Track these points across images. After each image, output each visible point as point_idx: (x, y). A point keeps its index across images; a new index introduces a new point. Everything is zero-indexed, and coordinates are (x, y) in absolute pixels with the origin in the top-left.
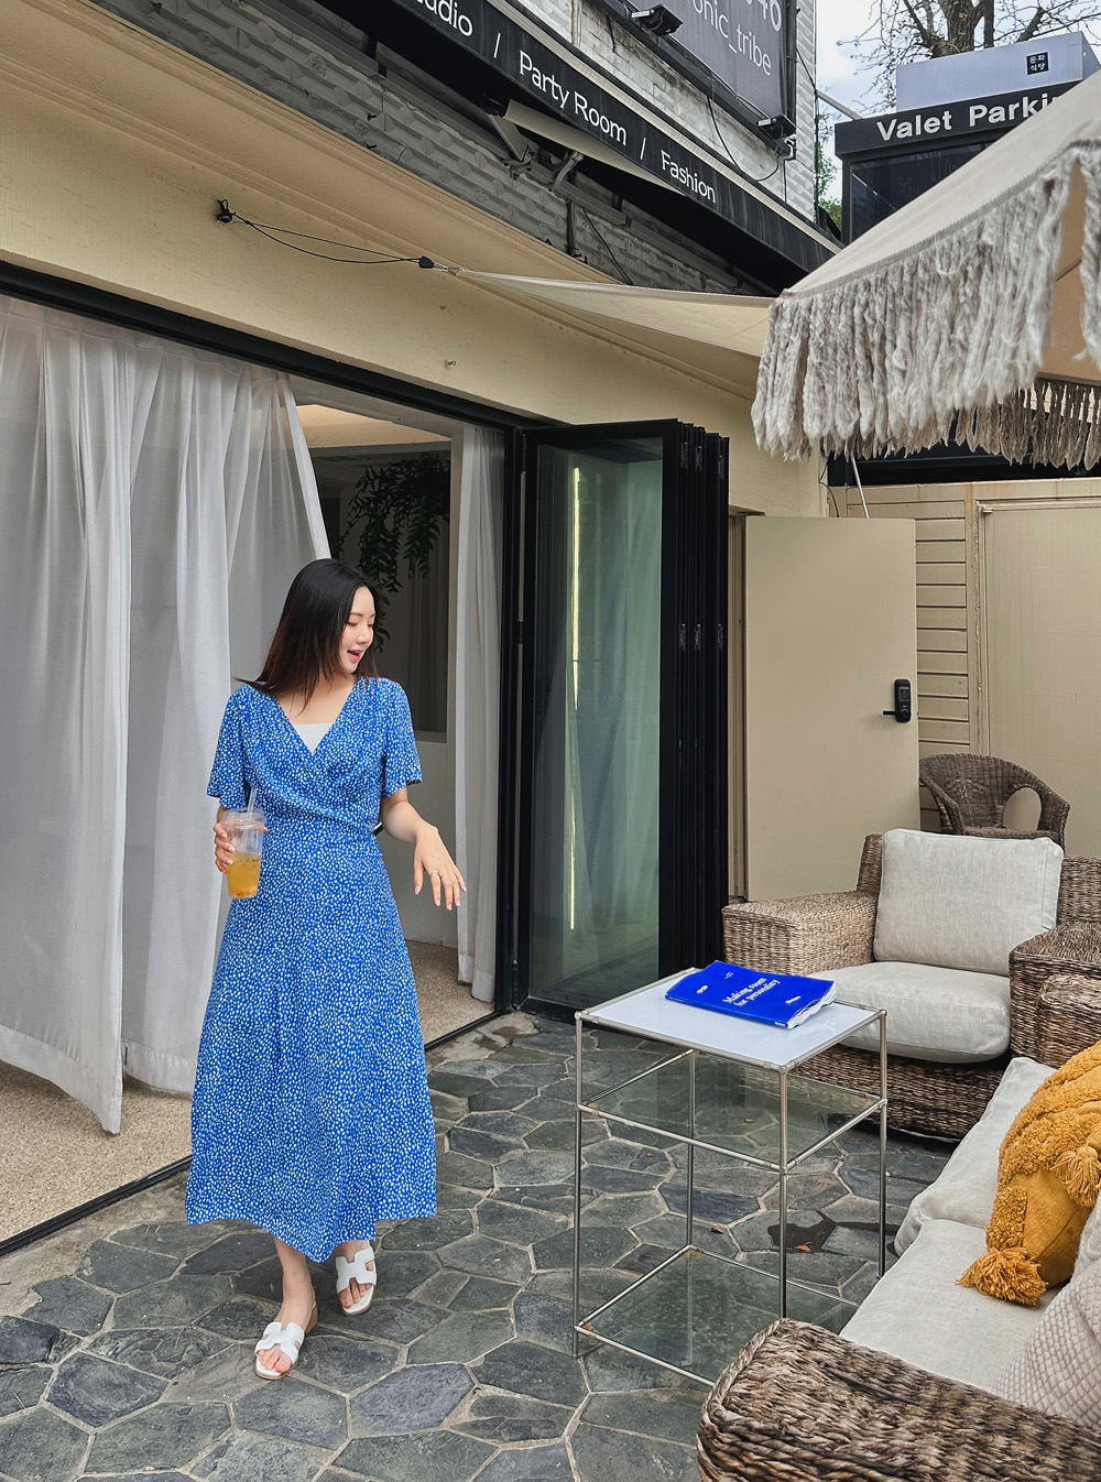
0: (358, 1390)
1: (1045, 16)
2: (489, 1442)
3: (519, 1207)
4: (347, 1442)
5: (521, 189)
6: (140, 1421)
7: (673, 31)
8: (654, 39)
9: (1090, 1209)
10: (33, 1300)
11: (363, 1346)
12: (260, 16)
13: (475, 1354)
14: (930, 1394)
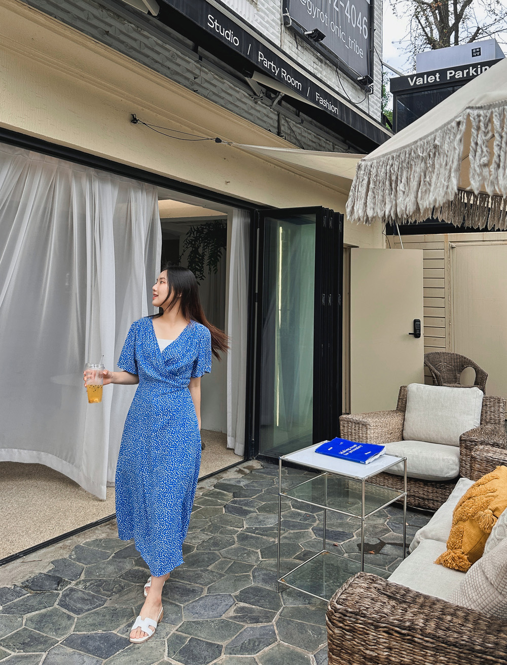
0: (187, 603)
1: (480, 31)
2: (241, 623)
3: (254, 535)
4: (182, 622)
5: (258, 108)
6: (97, 613)
7: (322, 40)
8: (314, 43)
9: (489, 534)
10: (51, 567)
11: (189, 587)
12: (149, 35)
13: (236, 590)
14: (421, 600)
